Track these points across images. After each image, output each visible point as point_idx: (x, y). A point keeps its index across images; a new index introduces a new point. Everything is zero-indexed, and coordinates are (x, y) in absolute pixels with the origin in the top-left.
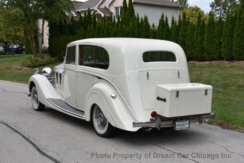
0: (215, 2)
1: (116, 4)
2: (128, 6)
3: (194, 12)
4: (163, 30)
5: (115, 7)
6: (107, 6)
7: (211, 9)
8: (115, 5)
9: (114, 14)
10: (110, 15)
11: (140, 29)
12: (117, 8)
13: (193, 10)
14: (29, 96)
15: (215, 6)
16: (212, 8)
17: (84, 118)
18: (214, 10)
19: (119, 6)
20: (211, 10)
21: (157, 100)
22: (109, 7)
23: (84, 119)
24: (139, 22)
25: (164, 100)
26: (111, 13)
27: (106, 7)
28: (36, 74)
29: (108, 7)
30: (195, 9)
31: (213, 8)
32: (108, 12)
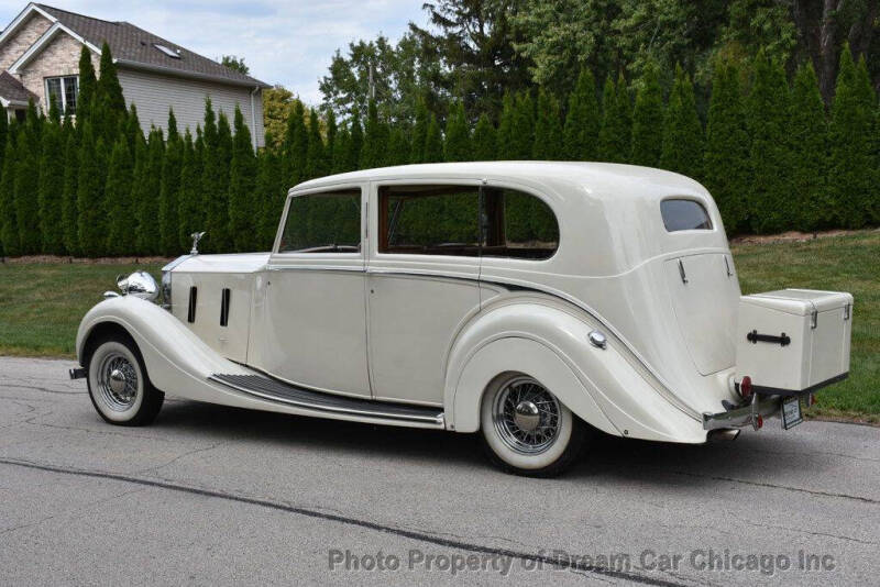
0: (334, 78)
1: (48, 67)
2: (98, 76)
3: (275, 103)
4: (305, 151)
5: (45, 78)
6: (13, 72)
7: (324, 99)
8: (45, 69)
9: (42, 100)
10: (27, 103)
11: (220, 149)
12: (52, 82)
13: (272, 99)
14: (76, 378)
15: (335, 89)
16: (324, 96)
17: (440, 423)
18: (331, 101)
19: (62, 74)
20: (325, 102)
21: (751, 344)
22: (21, 76)
23: (442, 427)
24: (215, 126)
25: (784, 340)
26: (34, 98)
27: (10, 77)
28: (110, 296)
29: (17, 77)
30: (278, 95)
31: (330, 97)
32: (18, 92)
